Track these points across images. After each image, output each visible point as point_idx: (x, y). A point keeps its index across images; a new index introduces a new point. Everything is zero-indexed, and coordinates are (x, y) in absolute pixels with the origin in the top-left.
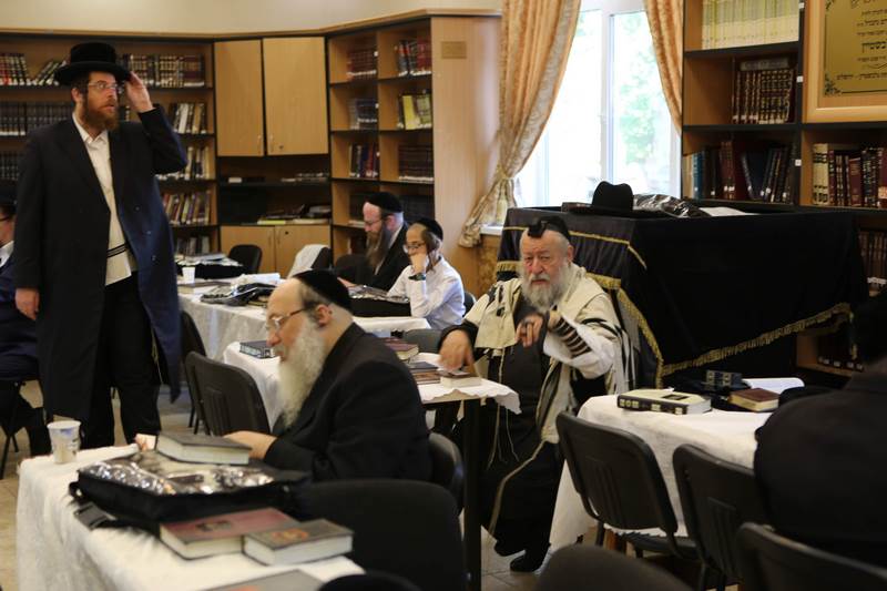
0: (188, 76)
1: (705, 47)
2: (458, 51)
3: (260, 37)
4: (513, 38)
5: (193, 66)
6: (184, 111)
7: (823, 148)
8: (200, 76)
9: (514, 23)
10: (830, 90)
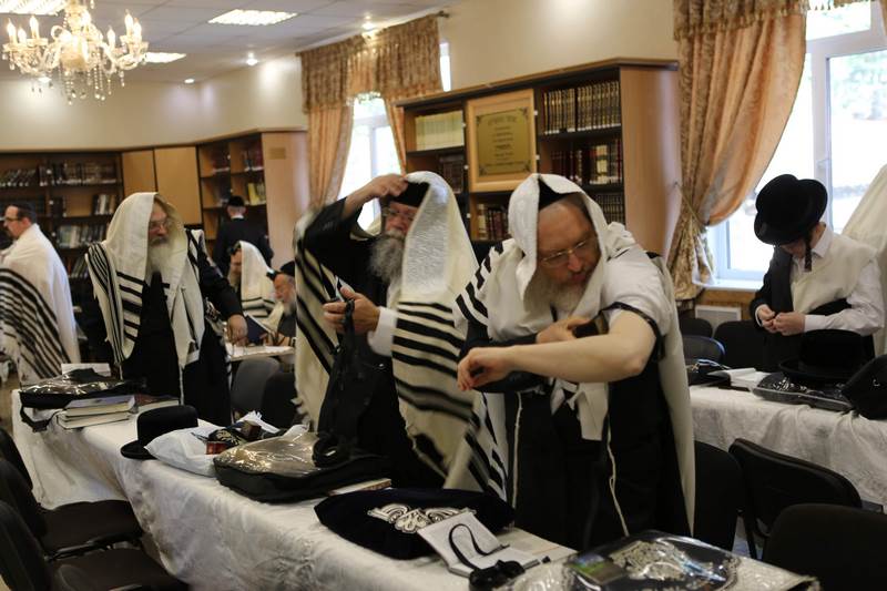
0: (104, 176)
1: (420, 148)
2: (280, 153)
3: (152, 148)
4: (314, 144)
5: (108, 169)
6: (103, 200)
7: (482, 207)
8: (113, 175)
9: (315, 135)
10: (482, 173)
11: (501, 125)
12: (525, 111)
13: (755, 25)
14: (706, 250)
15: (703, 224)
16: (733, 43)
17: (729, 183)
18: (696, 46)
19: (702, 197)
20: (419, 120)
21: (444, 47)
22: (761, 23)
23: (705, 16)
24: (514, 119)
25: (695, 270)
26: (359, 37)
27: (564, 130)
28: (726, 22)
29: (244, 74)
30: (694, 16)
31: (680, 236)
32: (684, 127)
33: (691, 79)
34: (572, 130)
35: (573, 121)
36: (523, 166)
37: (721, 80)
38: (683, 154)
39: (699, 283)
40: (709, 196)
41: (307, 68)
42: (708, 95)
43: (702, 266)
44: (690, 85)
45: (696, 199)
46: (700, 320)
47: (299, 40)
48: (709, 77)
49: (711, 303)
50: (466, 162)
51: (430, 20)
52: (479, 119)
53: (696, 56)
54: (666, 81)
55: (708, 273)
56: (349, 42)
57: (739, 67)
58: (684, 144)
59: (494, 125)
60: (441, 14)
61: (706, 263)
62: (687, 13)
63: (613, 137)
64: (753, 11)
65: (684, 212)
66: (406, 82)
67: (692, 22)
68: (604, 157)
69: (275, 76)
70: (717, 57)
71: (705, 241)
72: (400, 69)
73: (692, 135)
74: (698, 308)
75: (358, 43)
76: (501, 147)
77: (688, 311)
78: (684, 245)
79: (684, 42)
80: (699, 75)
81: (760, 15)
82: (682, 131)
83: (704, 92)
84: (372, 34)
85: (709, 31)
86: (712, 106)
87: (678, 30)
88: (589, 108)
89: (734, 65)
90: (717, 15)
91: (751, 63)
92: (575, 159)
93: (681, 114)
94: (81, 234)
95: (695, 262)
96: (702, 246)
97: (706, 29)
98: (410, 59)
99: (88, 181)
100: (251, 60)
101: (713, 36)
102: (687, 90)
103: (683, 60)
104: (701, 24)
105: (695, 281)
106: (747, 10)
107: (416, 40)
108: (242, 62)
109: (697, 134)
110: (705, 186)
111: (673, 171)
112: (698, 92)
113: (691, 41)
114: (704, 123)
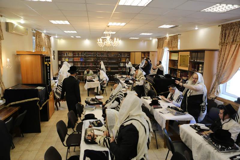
1: (171, 59)
2: (153, 55)
3: (135, 52)
4: (158, 54)
5: (129, 55)
6: (127, 59)
7: (179, 71)
9: (158, 53)
10: (180, 65)
11: (184, 57)
12: (188, 56)
13: (235, 45)
14: (219, 88)
15: (220, 83)
16: (231, 47)
17: (225, 77)
18: (223, 47)
19: (220, 78)
20: (172, 54)
21: (179, 40)
22: (237, 44)
23: (225, 41)
24: (186, 57)
25: (216, 92)
26: (166, 37)
27: (194, 60)
28: (229, 43)
29: (151, 41)
30: (223, 41)
31: (214, 85)
32: (218, 63)
33: (221, 54)
34: (196, 61)
35: (196, 59)
36: (186, 66)
37: (227, 55)
38: (217, 68)
39: (216, 95)
40: (221, 78)
41: (158, 41)
42: (224, 58)
43: (217, 92)
44: (221, 55)
45: (219, 78)
46: (215, 102)
47: (157, 37)
48: (225, 54)
49: (218, 100)
50: (178, 63)
51: (177, 35)
52: (181, 55)
53: (223, 49)
54: (217, 53)
55: (219, 93)
56: (164, 38)
57: (231, 53)
58: (218, 67)
59: (183, 57)
60: (179, 35)
61: (219, 91)
62: (222, 40)
63: (203, 63)
64: (236, 41)
65: (216, 80)
66: (172, 46)
67: (222, 42)
68: (201, 67)
69: (154, 41)
70: (227, 50)
71: (219, 87)
72: (171, 43)
73: (220, 65)
74: (215, 100)
75: (165, 38)
76: (183, 61)
77: (213, 100)
78: (215, 87)
79: (221, 46)
80: (223, 53)
81: (237, 43)
82: (218, 64)
83: (223, 57)
84: (168, 37)
85: (226, 44)
86: (224, 60)
87: (220, 43)
88: (199, 57)
89: (230, 52)
90: (228, 41)
91: (234, 52)
92: (196, 66)
93: (218, 60)
94: (123, 64)
95: (216, 91)
96: (218, 88)
97: (225, 44)
98: (173, 42)
99: (125, 56)
100: (151, 39)
101: (227, 46)
102: (220, 56)
103: (220, 49)
104: (224, 43)
105: (215, 95)
106: (234, 41)
107: (174, 38)
108: (149, 39)
109: (221, 65)
110: (221, 76)
111: (215, 71)
112: (222, 57)
113: (222, 46)
114: (222, 63)
